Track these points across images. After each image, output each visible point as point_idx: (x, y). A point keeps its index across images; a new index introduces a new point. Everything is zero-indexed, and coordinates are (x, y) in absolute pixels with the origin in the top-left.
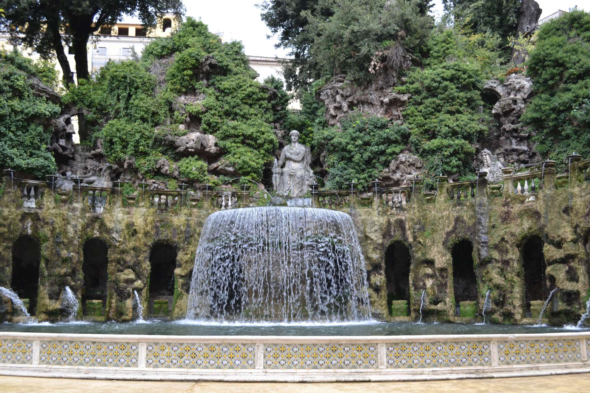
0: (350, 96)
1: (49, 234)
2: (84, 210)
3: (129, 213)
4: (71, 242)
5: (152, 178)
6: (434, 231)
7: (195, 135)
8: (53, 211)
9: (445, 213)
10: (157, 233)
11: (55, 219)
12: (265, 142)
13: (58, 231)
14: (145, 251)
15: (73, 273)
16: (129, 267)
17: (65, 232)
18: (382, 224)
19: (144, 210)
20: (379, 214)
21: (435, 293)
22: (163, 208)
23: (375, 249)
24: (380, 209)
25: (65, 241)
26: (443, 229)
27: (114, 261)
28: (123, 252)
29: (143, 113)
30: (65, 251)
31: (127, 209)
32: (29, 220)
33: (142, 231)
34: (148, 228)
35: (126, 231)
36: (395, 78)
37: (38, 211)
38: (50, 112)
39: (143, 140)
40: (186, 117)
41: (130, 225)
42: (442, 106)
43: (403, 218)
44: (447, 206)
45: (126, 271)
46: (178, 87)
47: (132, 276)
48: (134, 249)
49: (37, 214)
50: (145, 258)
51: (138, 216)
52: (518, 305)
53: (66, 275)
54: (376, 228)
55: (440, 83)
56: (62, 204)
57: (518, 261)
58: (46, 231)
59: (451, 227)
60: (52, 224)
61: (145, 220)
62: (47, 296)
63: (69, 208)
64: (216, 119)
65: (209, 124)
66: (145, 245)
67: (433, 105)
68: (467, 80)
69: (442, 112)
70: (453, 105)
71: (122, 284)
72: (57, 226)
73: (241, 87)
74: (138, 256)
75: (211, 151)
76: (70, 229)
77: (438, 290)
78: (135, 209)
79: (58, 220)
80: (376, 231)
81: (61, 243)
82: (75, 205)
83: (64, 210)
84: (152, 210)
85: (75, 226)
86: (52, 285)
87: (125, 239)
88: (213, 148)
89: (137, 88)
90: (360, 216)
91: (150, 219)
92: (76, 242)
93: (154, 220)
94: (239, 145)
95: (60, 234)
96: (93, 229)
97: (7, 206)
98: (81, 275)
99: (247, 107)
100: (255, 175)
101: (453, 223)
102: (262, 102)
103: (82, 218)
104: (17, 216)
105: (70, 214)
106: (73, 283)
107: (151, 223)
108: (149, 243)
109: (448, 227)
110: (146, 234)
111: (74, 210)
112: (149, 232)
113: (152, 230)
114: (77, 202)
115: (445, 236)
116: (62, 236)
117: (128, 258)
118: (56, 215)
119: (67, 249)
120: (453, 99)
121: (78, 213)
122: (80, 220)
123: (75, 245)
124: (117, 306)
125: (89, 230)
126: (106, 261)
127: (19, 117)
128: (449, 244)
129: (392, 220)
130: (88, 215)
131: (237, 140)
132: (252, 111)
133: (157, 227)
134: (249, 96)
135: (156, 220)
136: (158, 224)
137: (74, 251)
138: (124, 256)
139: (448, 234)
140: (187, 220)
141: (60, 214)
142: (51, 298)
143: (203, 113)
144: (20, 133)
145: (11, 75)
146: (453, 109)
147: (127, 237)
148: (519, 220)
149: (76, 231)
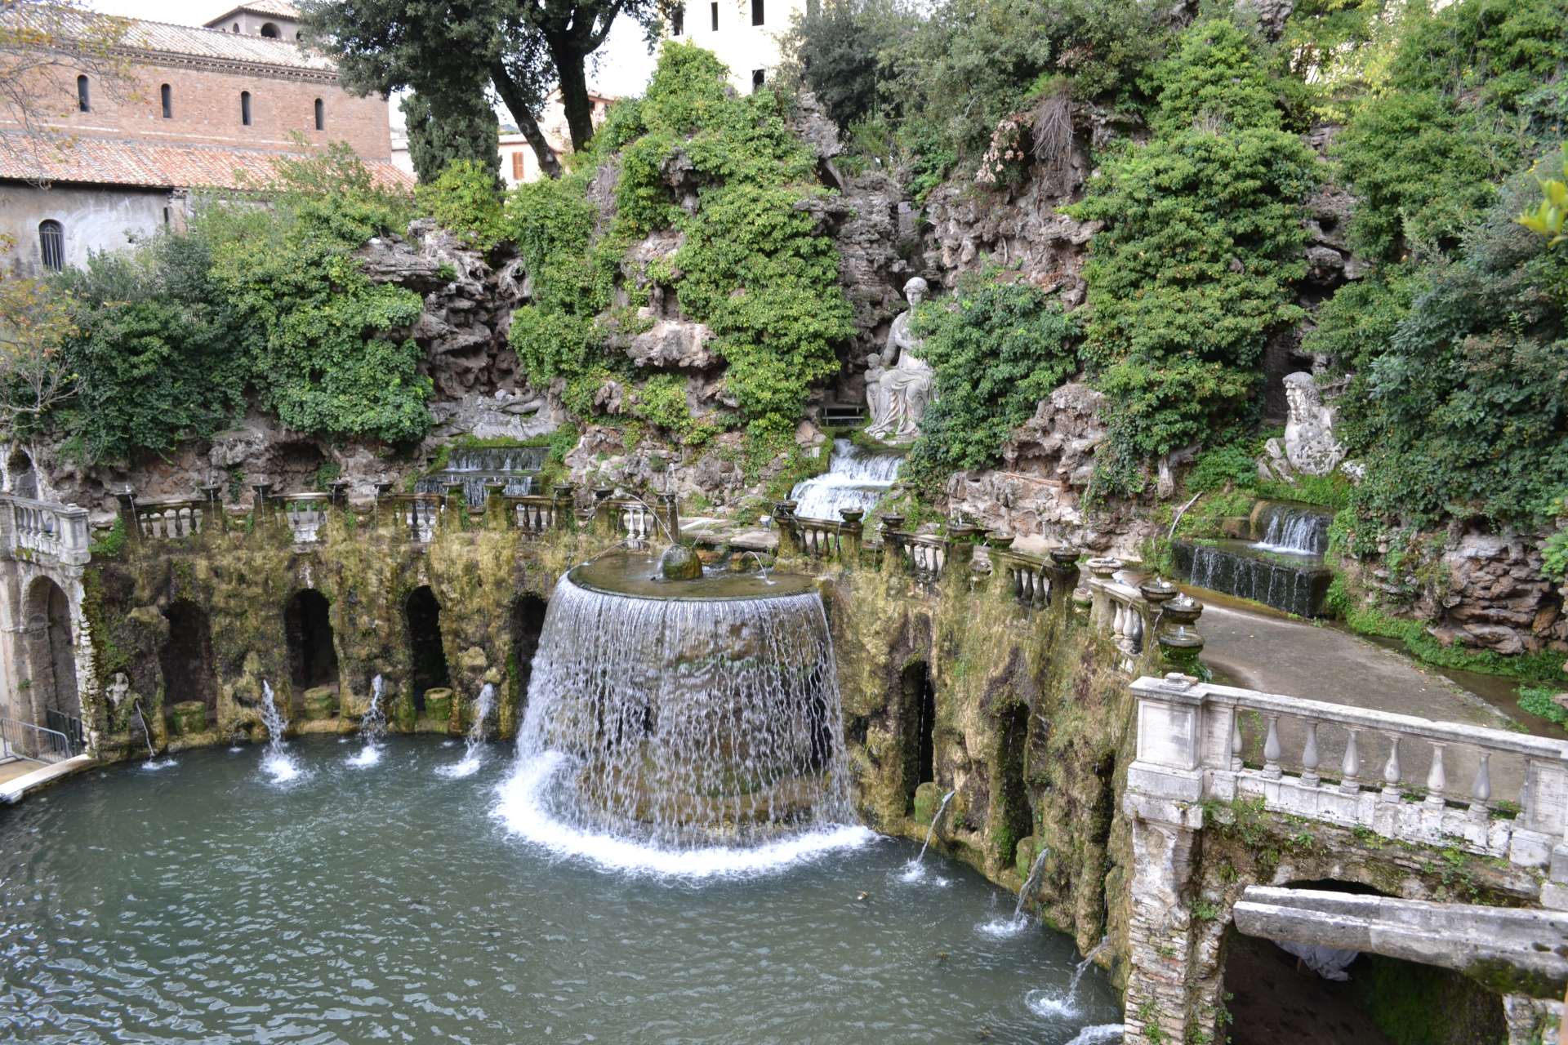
0: (977, 221)
1: (335, 589)
2: (396, 540)
3: (471, 542)
4: (372, 600)
5: (595, 422)
6: (971, 667)
7: (667, 327)
8: (342, 547)
9: (997, 629)
10: (521, 581)
11: (344, 562)
12: (799, 340)
13: (350, 582)
14: (498, 617)
15: (386, 652)
16: (474, 644)
17: (365, 583)
18: (890, 618)
19: (496, 536)
20: (888, 595)
21: (966, 806)
22: (532, 532)
23: (873, 673)
24: (894, 581)
25: (364, 599)
26: (986, 668)
27: (448, 633)
28: (461, 618)
29: (560, 295)
30: (365, 618)
31: (469, 535)
32: (307, 564)
33: (491, 579)
34: (503, 573)
35: (465, 579)
36: (1079, 172)
37: (320, 548)
38: (391, 320)
39: (565, 350)
40: (652, 288)
41: (471, 568)
42: (1158, 267)
43: (930, 614)
44: (1003, 612)
45: (473, 650)
46: (632, 223)
47: (481, 661)
48: (479, 611)
49: (315, 553)
50: (500, 629)
51: (484, 548)
52: (1083, 912)
53: (370, 658)
54: (877, 626)
55: (1149, 202)
56: (360, 531)
57: (1094, 809)
58: (330, 586)
59: (1001, 666)
60: (339, 572)
61: (497, 558)
62: (349, 691)
63: (371, 538)
64: (703, 291)
65: (691, 303)
66: (498, 605)
67: (1131, 265)
68: (1230, 189)
69: (1157, 283)
70: (1188, 261)
71: (467, 674)
72: (348, 573)
73: (745, 216)
74: (488, 626)
75: (696, 363)
76: (373, 579)
77: (975, 801)
78: (482, 532)
79: (352, 563)
80: (877, 633)
81: (355, 604)
82: (382, 531)
83: (363, 542)
84: (511, 535)
85: (380, 572)
86: (354, 672)
87: (462, 594)
88: (701, 355)
89: (552, 240)
90: (857, 589)
91: (506, 553)
92: (382, 601)
93: (513, 556)
94: (747, 348)
95: (355, 587)
96: (416, 572)
97: (261, 548)
98: (402, 655)
99: (762, 259)
100: (777, 417)
101: (1007, 660)
102: (799, 241)
103: (391, 556)
104: (281, 561)
105: (373, 549)
106: (389, 669)
107: (508, 562)
108: (505, 602)
109: (996, 665)
110: (499, 584)
111: (379, 540)
112: (503, 580)
113: (510, 575)
114: (385, 525)
115: (986, 688)
116: (358, 592)
117: (470, 629)
118: (347, 554)
119: (369, 613)
120: (1187, 244)
121: (385, 548)
122: (389, 560)
123: (380, 607)
124: (460, 712)
125: (408, 574)
126: (438, 634)
127: (344, 335)
128: (994, 707)
129: (912, 613)
130: (403, 548)
131: (743, 337)
132: (773, 267)
133: (519, 569)
134: (765, 234)
135: (517, 555)
136: (522, 563)
137: (380, 617)
138: (464, 625)
139: (995, 683)
140: (566, 558)
141: (354, 551)
142: (356, 693)
143: (676, 281)
144: (349, 364)
145: (322, 256)
146: (1189, 271)
147: (467, 589)
148: (1103, 710)
149: (381, 582)
